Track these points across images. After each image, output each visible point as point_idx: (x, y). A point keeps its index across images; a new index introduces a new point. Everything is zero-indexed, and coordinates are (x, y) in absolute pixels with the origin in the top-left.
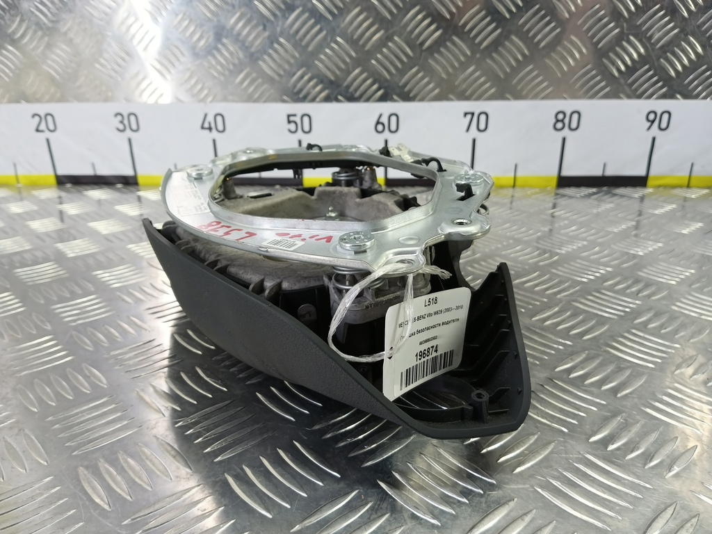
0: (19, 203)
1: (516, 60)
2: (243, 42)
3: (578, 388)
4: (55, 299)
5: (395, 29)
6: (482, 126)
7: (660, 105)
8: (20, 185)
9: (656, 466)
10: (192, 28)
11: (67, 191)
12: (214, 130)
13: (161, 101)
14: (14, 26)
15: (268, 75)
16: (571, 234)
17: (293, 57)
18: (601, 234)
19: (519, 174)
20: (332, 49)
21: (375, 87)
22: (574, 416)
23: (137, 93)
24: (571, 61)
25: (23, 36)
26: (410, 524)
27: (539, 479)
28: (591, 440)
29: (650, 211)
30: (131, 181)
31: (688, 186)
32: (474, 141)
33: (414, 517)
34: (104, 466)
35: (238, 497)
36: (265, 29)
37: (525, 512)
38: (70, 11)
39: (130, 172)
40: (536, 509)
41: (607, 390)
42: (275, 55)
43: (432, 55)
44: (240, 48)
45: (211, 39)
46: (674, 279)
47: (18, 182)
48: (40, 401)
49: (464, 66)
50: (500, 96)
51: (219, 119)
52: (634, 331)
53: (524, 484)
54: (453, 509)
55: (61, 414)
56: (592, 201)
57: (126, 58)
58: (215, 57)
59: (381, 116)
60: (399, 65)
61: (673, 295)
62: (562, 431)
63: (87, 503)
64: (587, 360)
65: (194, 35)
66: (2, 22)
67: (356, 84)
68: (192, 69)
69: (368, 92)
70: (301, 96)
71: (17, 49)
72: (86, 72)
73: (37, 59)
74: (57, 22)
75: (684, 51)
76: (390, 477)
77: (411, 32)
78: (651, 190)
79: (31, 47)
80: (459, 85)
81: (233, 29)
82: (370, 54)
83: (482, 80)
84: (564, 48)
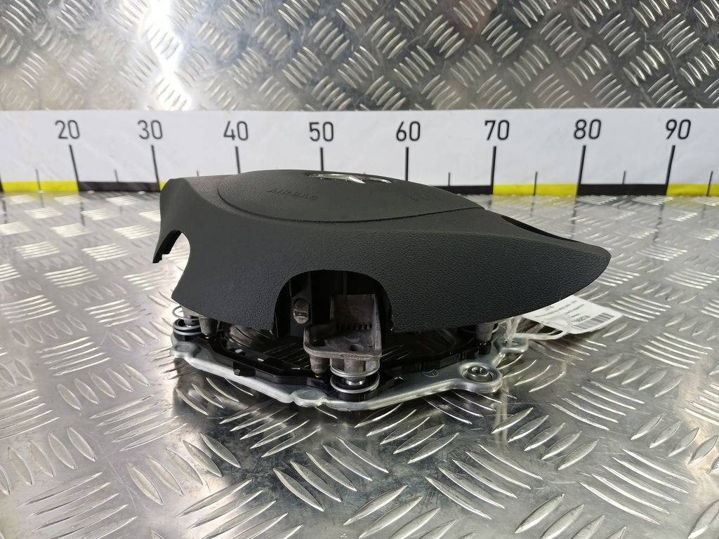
0: (42, 209)
1: (538, 69)
2: (267, 51)
3: (615, 388)
4: (88, 301)
5: (417, 38)
6: (503, 134)
7: (680, 114)
8: (41, 192)
10: (217, 37)
11: (90, 198)
12: (237, 138)
13: (184, 109)
14: (40, 34)
15: (291, 83)
16: (595, 240)
17: (317, 65)
18: (625, 241)
19: (539, 182)
20: (355, 58)
21: (397, 95)
22: (614, 416)
24: (592, 70)
25: (49, 43)
26: (461, 518)
27: (585, 476)
28: (633, 438)
29: (672, 219)
30: (153, 189)
31: (708, 195)
32: (495, 149)
33: (464, 511)
34: (152, 462)
35: (288, 491)
36: (289, 37)
37: (574, 507)
38: (96, 19)
39: (153, 180)
40: (584, 504)
41: (644, 390)
42: (299, 64)
43: (454, 63)
44: (264, 57)
45: (236, 47)
46: (701, 284)
47: (40, 189)
48: (82, 399)
49: (485, 75)
50: (520, 104)
51: (242, 127)
52: (666, 334)
53: (571, 480)
54: (502, 503)
55: (104, 412)
56: (613, 208)
57: (151, 65)
58: (238, 66)
59: (402, 123)
60: (422, 74)
61: (701, 299)
62: (604, 430)
63: (139, 498)
64: (622, 361)
65: (218, 44)
66: (29, 30)
67: (377, 92)
68: (216, 77)
69: (391, 100)
70: (323, 104)
71: (42, 56)
72: (110, 79)
73: (62, 66)
74: (83, 29)
75: (704, 60)
76: (437, 473)
77: (434, 41)
78: (671, 198)
79: (57, 54)
80: (481, 93)
81: (257, 37)
82: (392, 63)
83: (504, 88)
84: (586, 57)
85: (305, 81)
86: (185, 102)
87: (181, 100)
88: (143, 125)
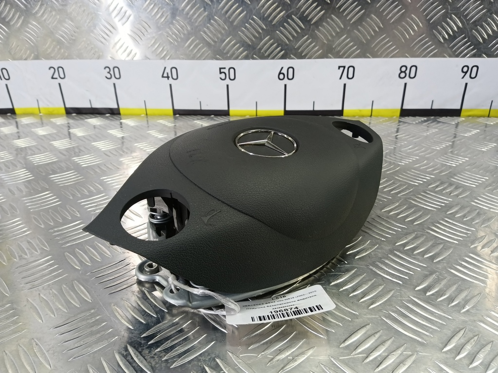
0: (43, 128)
1: (374, 31)
2: (190, 18)
3: (409, 256)
4: (79, 196)
5: (292, 10)
6: (350, 76)
7: (471, 62)
8: (41, 114)
9: (456, 305)
10: (156, 10)
11: (73, 118)
12: (170, 78)
13: (135, 59)
14: (37, 9)
15: (206, 41)
16: (408, 151)
18: (429, 151)
19: (374, 108)
20: (250, 24)
21: (279, 49)
24: (412, 32)
25: (43, 14)
27: (385, 313)
28: (417, 289)
29: (462, 134)
30: (115, 112)
31: (489, 116)
32: (345, 85)
36: (205, 10)
37: (376, 331)
39: (115, 106)
40: (382, 330)
41: (427, 258)
42: (211, 28)
43: (317, 27)
44: (188, 23)
45: (169, 17)
46: (474, 183)
47: (40, 112)
48: (81, 262)
49: (339, 35)
50: (362, 55)
51: (174, 70)
52: (446, 219)
53: (376, 315)
54: (333, 329)
56: (424, 126)
57: (112, 30)
58: (171, 29)
59: (282, 68)
60: (295, 34)
61: (473, 195)
62: (399, 284)
64: (416, 238)
65: (158, 15)
66: (29, 6)
67: (265, 47)
68: (156, 37)
69: (274, 52)
70: (228, 55)
71: (38, 24)
72: (85, 39)
73: (52, 30)
74: (65, 5)
75: (489, 24)
77: (304, 12)
78: (463, 119)
79: (48, 22)
80: (335, 47)
81: (183, 10)
82: (275, 27)
83: (351, 44)
84: (408, 23)
85: (216, 40)
86: (136, 54)
87: (133, 53)
88: (107, 70)
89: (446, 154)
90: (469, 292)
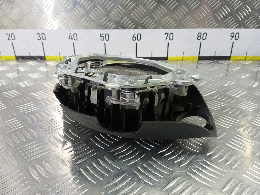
0: (3, 67)
1: (184, 14)
2: (84, 7)
4: (17, 104)
5: (139, 2)
6: (171, 38)
7: (235, 31)
8: (2, 60)
9: (229, 164)
10: (64, 2)
11: (20, 62)
12: (73, 39)
13: (53, 29)
15: (93, 19)
18: (213, 78)
19: (184, 56)
20: (117, 10)
21: (132, 23)
22: (201, 146)
23: (45, 26)
24: (204, 15)
26: (144, 185)
27: (188, 169)
28: (207, 155)
29: (231, 70)
30: (43, 58)
31: (245, 60)
32: (168, 43)
33: (145, 183)
34: (37, 166)
35: (85, 176)
36: (92, 2)
37: (183, 181)
39: (43, 55)
40: (187, 180)
42: (95, 12)
43: (153, 12)
44: (83, 9)
45: (72, 6)
46: (238, 95)
47: (2, 59)
48: (14, 142)
49: (165, 16)
50: (178, 27)
51: (75, 35)
52: (223, 115)
53: (183, 171)
54: (158, 180)
55: (21, 147)
56: (210, 66)
57: (41, 13)
58: (73, 13)
59: (134, 34)
60: (141, 16)
61: (238, 101)
62: (197, 152)
63: (32, 179)
65: (66, 5)
67: (125, 23)
68: (65, 17)
69: (130, 25)
70: (105, 27)
72: (26, 18)
73: (7, 13)
75: (244, 11)
76: (137, 169)
78: (232, 61)
79: (5, 8)
80: (163, 23)
81: (80, 2)
82: (130, 12)
83: (171, 21)
84: (201, 10)
85: (98, 18)
87: (53, 25)
88: (39, 35)
89: (223, 80)
90: (237, 156)
